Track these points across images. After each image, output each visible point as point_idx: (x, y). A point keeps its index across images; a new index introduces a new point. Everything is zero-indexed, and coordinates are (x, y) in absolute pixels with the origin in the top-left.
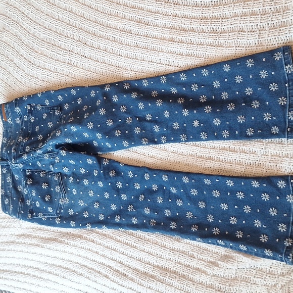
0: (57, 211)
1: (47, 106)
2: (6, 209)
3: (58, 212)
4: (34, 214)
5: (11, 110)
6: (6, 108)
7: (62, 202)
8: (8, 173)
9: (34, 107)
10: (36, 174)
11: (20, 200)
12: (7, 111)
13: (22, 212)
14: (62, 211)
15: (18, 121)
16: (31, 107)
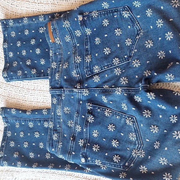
0: (125, 163)
1: (106, 9)
2: (52, 146)
3: (127, 164)
4: (89, 159)
5: (59, 27)
6: (53, 25)
7: (135, 153)
8: (58, 105)
9: (88, 16)
10: (99, 110)
11: (72, 139)
12: (54, 29)
13: (73, 153)
14: (132, 165)
15: (68, 39)
16: (83, 17)
